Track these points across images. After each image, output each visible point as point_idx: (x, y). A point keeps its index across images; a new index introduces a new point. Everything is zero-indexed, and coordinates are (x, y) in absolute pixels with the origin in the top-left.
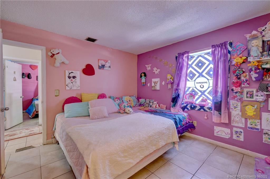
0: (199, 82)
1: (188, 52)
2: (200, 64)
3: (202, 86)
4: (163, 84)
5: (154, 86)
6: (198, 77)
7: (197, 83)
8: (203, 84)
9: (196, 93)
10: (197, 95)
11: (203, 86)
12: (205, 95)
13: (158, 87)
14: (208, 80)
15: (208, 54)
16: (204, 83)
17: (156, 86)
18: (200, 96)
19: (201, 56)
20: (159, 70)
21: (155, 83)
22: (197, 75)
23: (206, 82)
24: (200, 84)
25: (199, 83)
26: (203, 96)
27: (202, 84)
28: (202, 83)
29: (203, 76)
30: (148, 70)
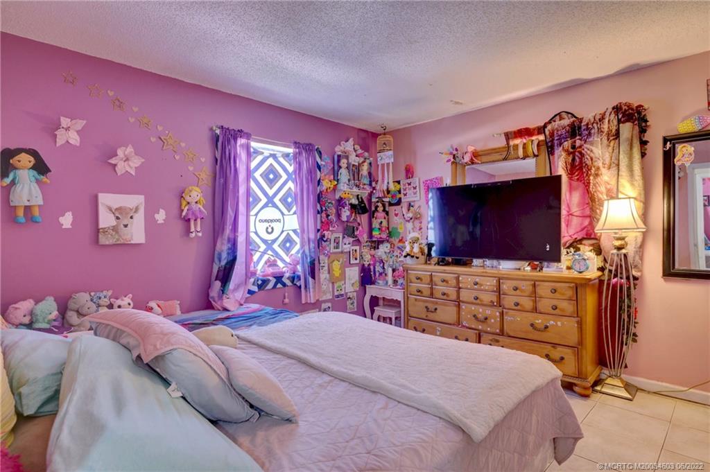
0: (265, 219)
1: (248, 136)
2: (271, 177)
3: (270, 230)
4: (161, 221)
5: (115, 229)
6: (266, 206)
7: (261, 221)
8: (273, 224)
9: (255, 247)
10: (257, 251)
11: (272, 228)
12: (274, 251)
13: (136, 233)
14: (283, 214)
15: (286, 156)
16: (275, 221)
17: (126, 226)
18: (264, 253)
19: (274, 156)
20: (136, 162)
21: (119, 213)
22: (264, 200)
23: (278, 221)
24: (266, 225)
25: (266, 221)
26: (270, 252)
27: (270, 224)
28: (272, 221)
29: (275, 206)
30: (60, 142)
